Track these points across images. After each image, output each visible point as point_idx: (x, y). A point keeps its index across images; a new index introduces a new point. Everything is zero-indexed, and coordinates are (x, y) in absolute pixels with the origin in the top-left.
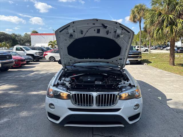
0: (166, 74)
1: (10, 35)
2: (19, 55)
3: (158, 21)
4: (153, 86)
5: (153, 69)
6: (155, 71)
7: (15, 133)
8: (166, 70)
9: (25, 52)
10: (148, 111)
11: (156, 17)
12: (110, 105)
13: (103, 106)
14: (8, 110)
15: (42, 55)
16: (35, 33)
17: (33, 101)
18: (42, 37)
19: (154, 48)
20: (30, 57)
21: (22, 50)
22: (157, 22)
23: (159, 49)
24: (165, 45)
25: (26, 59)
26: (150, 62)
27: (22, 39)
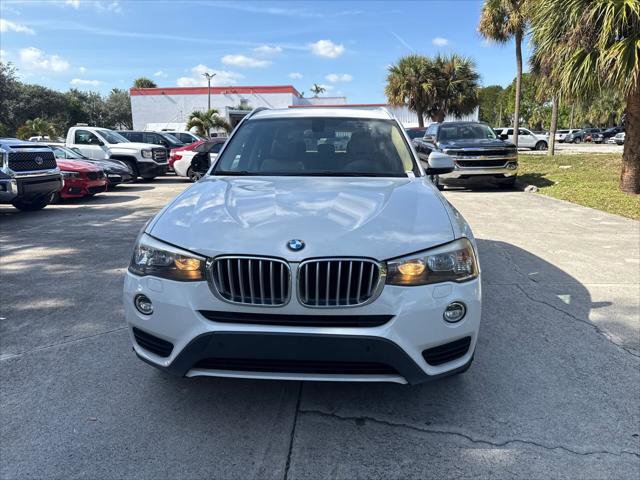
0: (603, 220)
1: (62, 97)
2: (85, 158)
3: (583, 23)
4: (546, 259)
5: (555, 205)
6: (565, 212)
7: (30, 400)
8: (604, 210)
9: (106, 149)
10: (514, 340)
11: (574, 11)
12: (353, 302)
13: (327, 306)
14: (21, 326)
15: (163, 159)
16: (145, 86)
17: (108, 302)
18: (171, 100)
19: (572, 136)
20: (123, 166)
21: (95, 141)
22: (578, 26)
23: (589, 140)
24: (615, 125)
25: (108, 172)
26: (549, 183)
27: (103, 108)
